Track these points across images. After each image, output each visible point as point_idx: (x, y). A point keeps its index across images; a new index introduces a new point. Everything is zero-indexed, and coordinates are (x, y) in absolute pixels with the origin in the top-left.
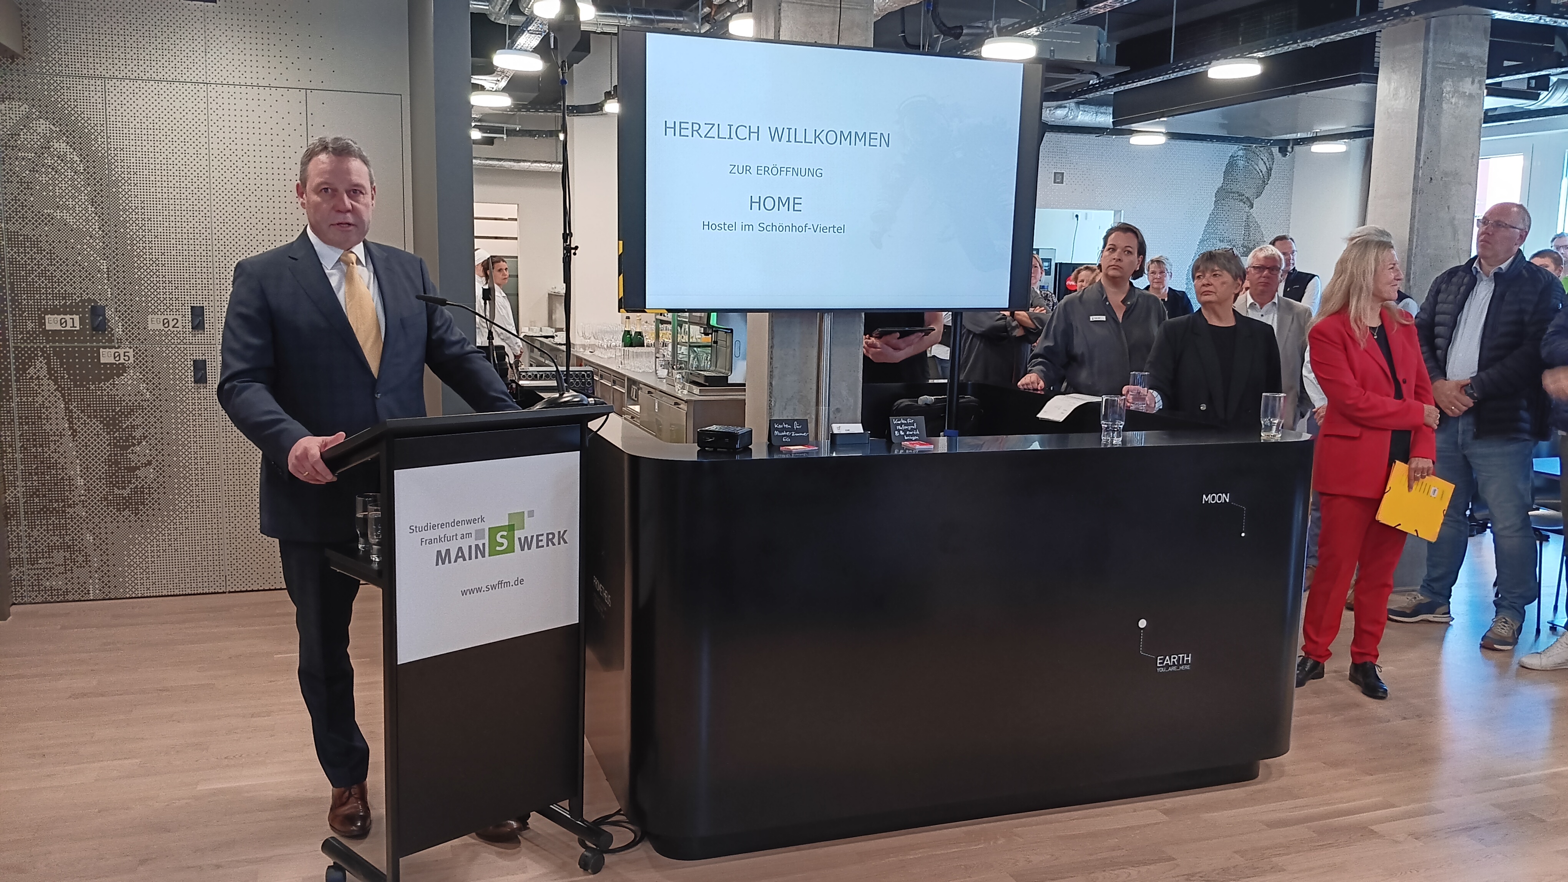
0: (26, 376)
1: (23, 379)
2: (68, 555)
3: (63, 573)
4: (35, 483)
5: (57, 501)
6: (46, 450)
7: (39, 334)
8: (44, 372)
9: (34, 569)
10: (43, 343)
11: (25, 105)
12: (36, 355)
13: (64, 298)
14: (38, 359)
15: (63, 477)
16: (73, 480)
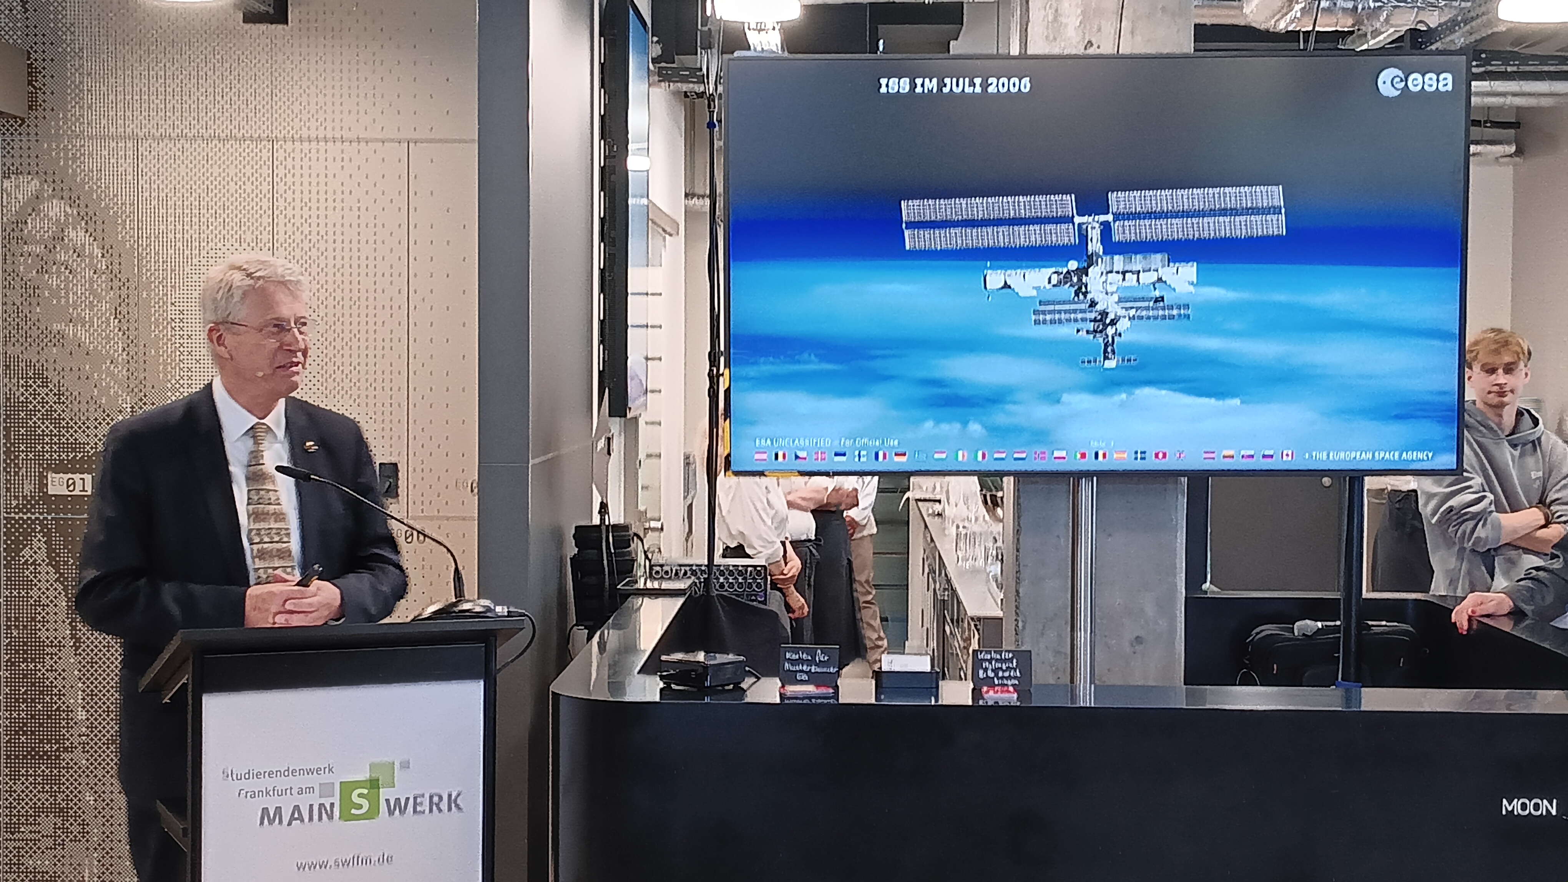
0: (19, 560)
1: (15, 565)
2: (59, 821)
3: (51, 848)
4: (23, 715)
5: (49, 742)
6: (39, 666)
7: (39, 500)
8: (42, 555)
9: (15, 840)
10: (43, 512)
11: (35, 181)
12: (34, 529)
13: (74, 450)
14: (35, 537)
15: (60, 707)
16: (72, 711)
